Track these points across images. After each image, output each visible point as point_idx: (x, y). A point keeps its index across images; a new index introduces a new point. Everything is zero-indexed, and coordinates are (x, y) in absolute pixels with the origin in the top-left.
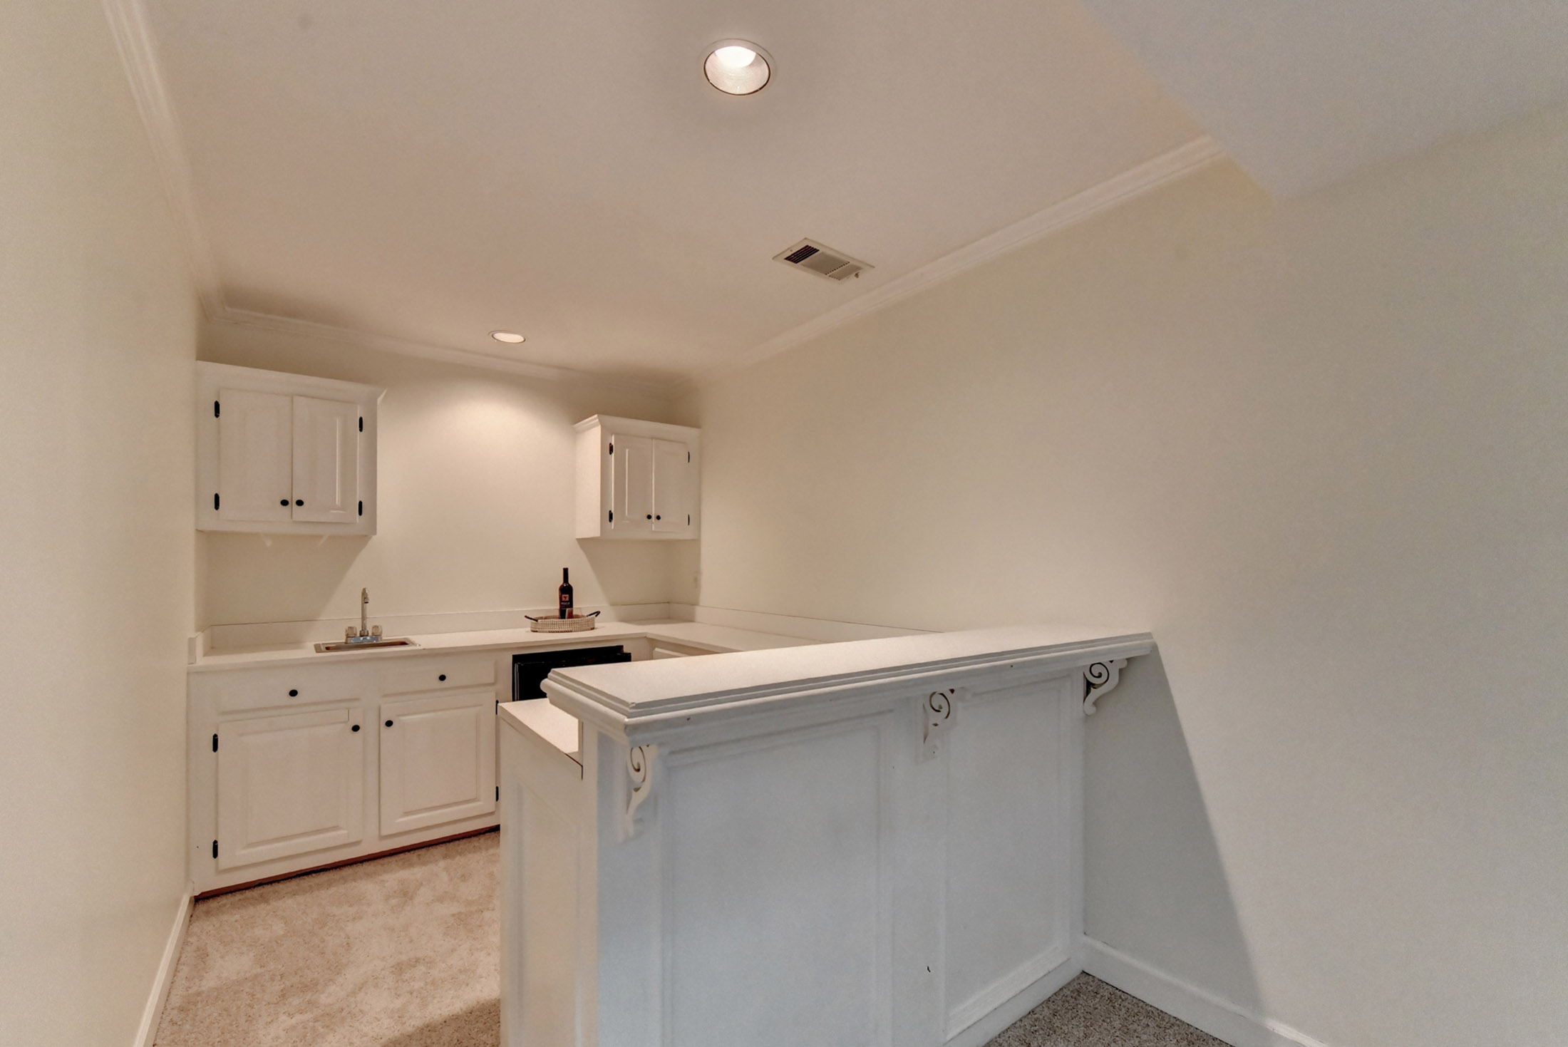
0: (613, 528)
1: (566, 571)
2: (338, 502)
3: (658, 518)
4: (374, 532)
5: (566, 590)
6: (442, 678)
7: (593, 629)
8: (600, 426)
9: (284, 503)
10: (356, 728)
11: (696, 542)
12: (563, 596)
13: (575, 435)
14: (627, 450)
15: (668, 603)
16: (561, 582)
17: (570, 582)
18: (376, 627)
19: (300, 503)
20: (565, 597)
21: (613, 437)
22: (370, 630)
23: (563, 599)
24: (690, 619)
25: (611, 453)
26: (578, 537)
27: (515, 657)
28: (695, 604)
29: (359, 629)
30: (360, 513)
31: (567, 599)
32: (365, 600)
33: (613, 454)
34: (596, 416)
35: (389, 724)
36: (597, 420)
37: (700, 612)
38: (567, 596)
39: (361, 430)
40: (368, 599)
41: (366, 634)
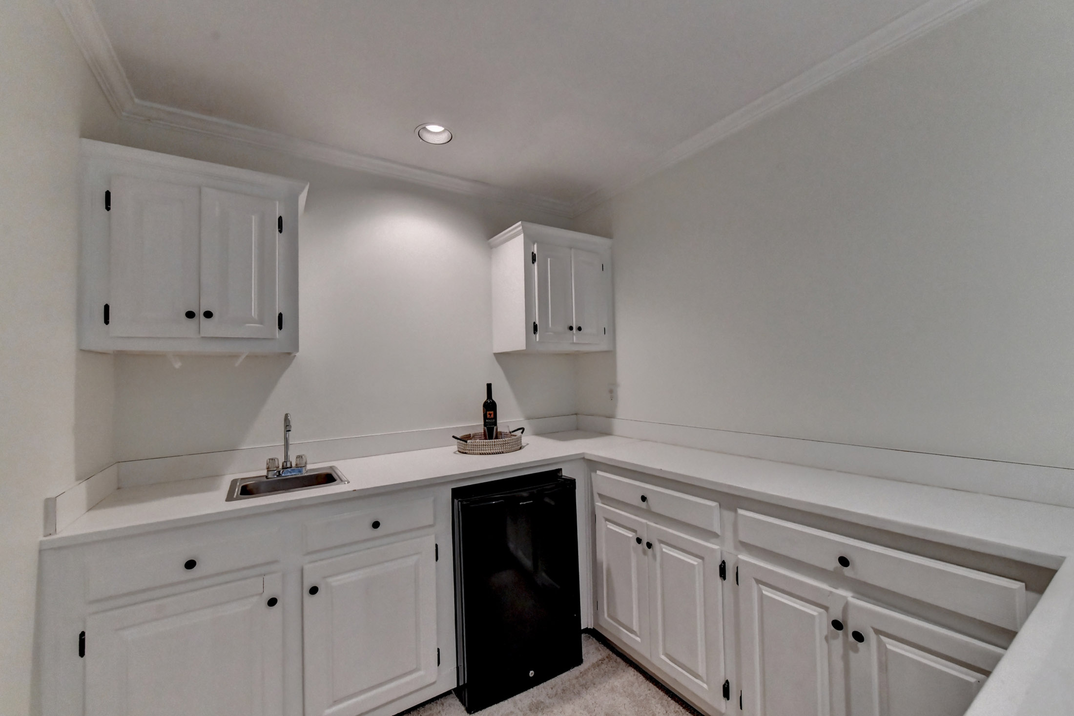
0: (538, 340)
1: (489, 386)
2: (254, 313)
3: (580, 329)
4: (296, 347)
5: (490, 407)
6: (376, 525)
7: (521, 448)
8: (523, 234)
9: (190, 315)
10: (272, 602)
11: (610, 354)
12: (488, 412)
13: (490, 249)
14: (549, 259)
15: (576, 414)
16: (484, 398)
17: (493, 398)
18: (299, 457)
19: (208, 315)
20: (490, 414)
21: (535, 246)
22: (293, 460)
23: (488, 416)
24: (605, 432)
25: (533, 263)
26: (494, 352)
27: (454, 491)
28: (612, 416)
29: (281, 460)
30: (280, 327)
31: (492, 416)
32: (287, 428)
33: (536, 264)
34: (520, 223)
35: (314, 590)
36: (521, 228)
37: (618, 425)
38: (492, 412)
39: (280, 231)
40: (291, 427)
41: (289, 465)
